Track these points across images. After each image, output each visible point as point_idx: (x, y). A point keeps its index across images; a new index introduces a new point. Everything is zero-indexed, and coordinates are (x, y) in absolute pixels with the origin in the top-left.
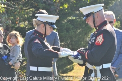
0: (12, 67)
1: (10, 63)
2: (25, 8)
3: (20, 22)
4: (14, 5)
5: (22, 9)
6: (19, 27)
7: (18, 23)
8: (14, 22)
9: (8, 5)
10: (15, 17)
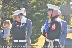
0: (5, 39)
1: (4, 37)
2: (12, 8)
3: (10, 15)
4: (6, 6)
5: (10, 8)
6: (9, 18)
7: (8, 16)
8: (6, 15)
9: (3, 6)
10: (7, 12)
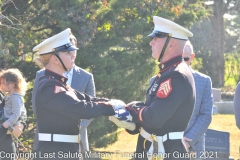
0: (9, 132)
1: (6, 124)
2: (34, 28)
3: (25, 52)
4: (15, 21)
5: (29, 29)
6: (22, 61)
7: (22, 55)
8: (14, 53)
9: (4, 21)
10: (16, 43)
